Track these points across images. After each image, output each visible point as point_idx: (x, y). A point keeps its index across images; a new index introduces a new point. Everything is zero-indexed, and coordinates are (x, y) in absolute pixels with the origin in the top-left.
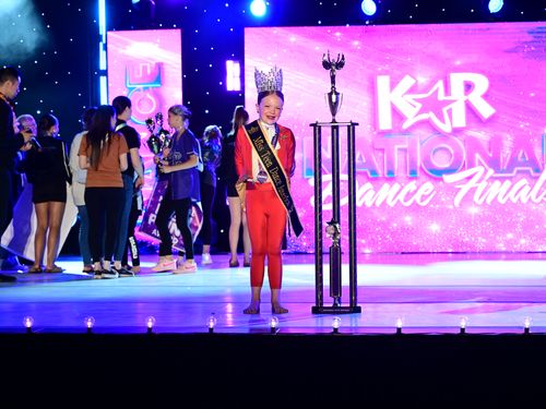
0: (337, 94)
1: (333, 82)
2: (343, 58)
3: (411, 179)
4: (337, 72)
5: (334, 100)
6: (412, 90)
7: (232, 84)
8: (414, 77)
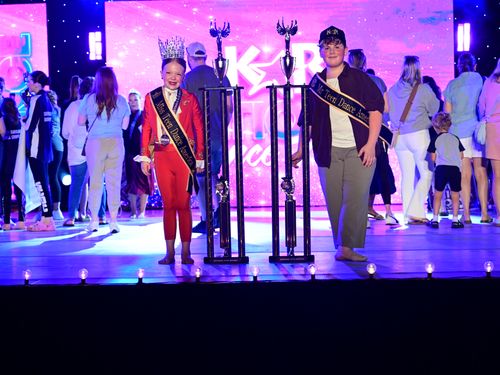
0: (224, 60)
1: (220, 48)
2: (229, 27)
3: (256, 142)
4: (223, 39)
5: (220, 66)
6: (257, 59)
7: (95, 53)
8: (258, 48)
